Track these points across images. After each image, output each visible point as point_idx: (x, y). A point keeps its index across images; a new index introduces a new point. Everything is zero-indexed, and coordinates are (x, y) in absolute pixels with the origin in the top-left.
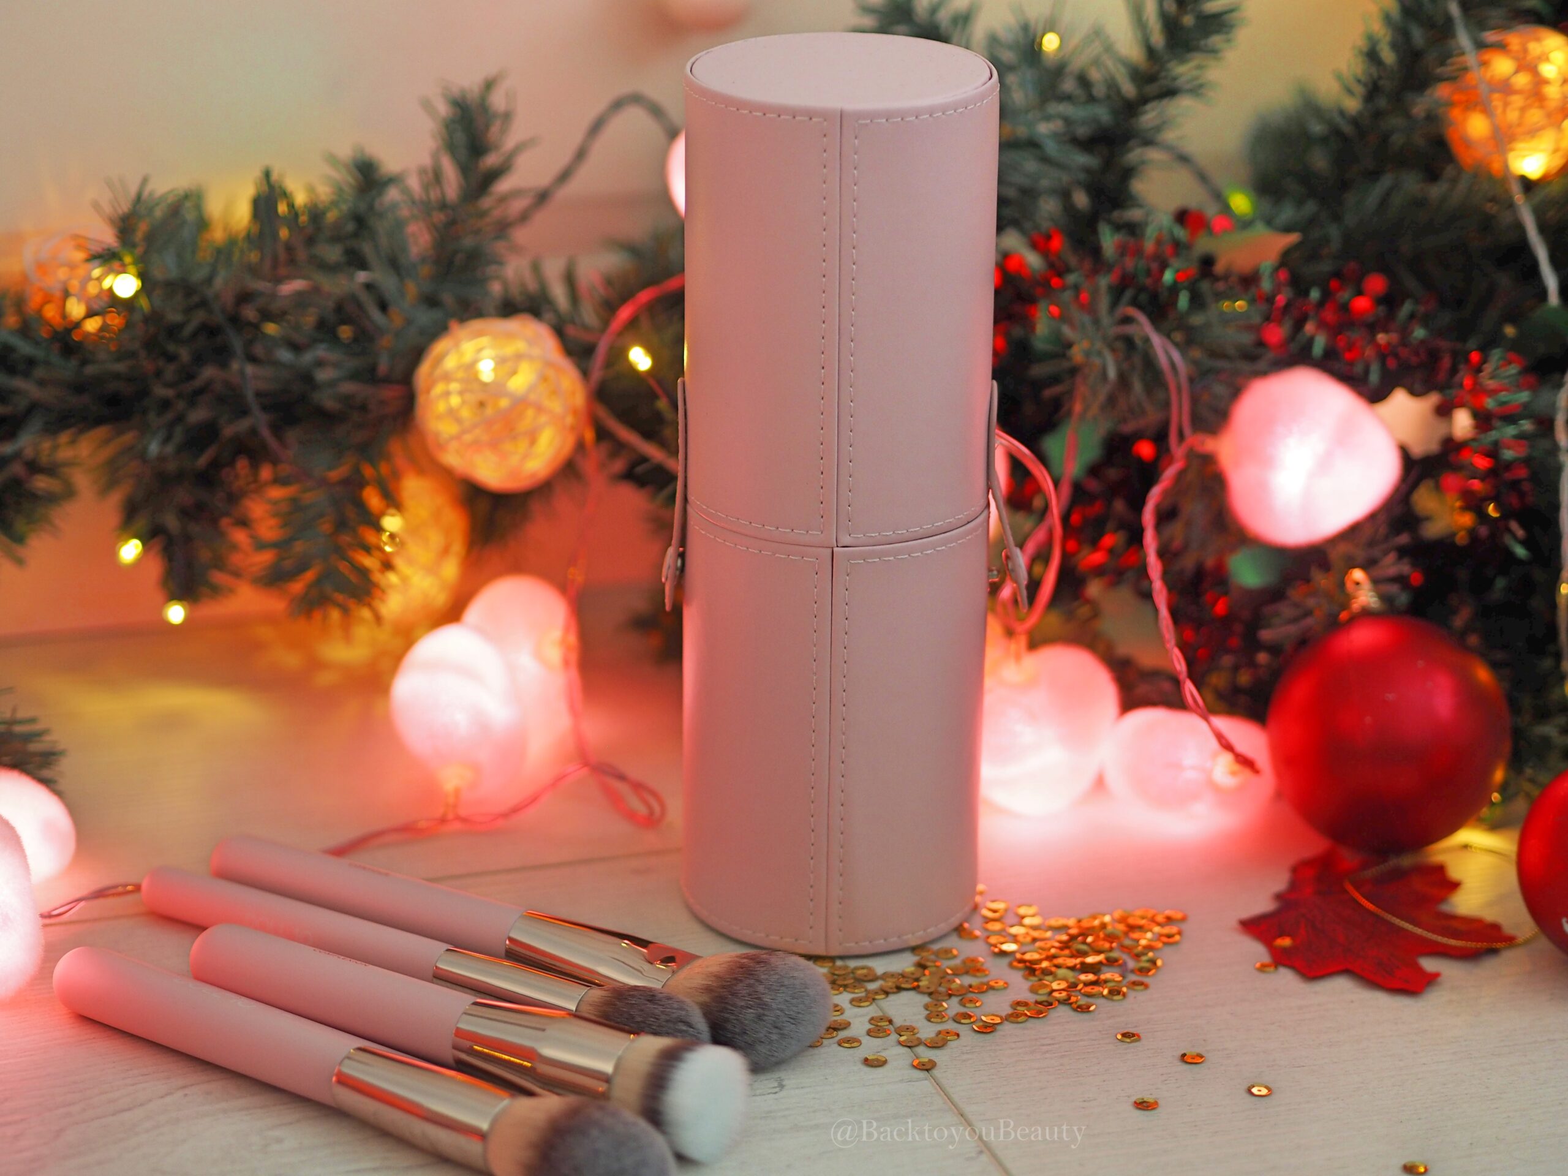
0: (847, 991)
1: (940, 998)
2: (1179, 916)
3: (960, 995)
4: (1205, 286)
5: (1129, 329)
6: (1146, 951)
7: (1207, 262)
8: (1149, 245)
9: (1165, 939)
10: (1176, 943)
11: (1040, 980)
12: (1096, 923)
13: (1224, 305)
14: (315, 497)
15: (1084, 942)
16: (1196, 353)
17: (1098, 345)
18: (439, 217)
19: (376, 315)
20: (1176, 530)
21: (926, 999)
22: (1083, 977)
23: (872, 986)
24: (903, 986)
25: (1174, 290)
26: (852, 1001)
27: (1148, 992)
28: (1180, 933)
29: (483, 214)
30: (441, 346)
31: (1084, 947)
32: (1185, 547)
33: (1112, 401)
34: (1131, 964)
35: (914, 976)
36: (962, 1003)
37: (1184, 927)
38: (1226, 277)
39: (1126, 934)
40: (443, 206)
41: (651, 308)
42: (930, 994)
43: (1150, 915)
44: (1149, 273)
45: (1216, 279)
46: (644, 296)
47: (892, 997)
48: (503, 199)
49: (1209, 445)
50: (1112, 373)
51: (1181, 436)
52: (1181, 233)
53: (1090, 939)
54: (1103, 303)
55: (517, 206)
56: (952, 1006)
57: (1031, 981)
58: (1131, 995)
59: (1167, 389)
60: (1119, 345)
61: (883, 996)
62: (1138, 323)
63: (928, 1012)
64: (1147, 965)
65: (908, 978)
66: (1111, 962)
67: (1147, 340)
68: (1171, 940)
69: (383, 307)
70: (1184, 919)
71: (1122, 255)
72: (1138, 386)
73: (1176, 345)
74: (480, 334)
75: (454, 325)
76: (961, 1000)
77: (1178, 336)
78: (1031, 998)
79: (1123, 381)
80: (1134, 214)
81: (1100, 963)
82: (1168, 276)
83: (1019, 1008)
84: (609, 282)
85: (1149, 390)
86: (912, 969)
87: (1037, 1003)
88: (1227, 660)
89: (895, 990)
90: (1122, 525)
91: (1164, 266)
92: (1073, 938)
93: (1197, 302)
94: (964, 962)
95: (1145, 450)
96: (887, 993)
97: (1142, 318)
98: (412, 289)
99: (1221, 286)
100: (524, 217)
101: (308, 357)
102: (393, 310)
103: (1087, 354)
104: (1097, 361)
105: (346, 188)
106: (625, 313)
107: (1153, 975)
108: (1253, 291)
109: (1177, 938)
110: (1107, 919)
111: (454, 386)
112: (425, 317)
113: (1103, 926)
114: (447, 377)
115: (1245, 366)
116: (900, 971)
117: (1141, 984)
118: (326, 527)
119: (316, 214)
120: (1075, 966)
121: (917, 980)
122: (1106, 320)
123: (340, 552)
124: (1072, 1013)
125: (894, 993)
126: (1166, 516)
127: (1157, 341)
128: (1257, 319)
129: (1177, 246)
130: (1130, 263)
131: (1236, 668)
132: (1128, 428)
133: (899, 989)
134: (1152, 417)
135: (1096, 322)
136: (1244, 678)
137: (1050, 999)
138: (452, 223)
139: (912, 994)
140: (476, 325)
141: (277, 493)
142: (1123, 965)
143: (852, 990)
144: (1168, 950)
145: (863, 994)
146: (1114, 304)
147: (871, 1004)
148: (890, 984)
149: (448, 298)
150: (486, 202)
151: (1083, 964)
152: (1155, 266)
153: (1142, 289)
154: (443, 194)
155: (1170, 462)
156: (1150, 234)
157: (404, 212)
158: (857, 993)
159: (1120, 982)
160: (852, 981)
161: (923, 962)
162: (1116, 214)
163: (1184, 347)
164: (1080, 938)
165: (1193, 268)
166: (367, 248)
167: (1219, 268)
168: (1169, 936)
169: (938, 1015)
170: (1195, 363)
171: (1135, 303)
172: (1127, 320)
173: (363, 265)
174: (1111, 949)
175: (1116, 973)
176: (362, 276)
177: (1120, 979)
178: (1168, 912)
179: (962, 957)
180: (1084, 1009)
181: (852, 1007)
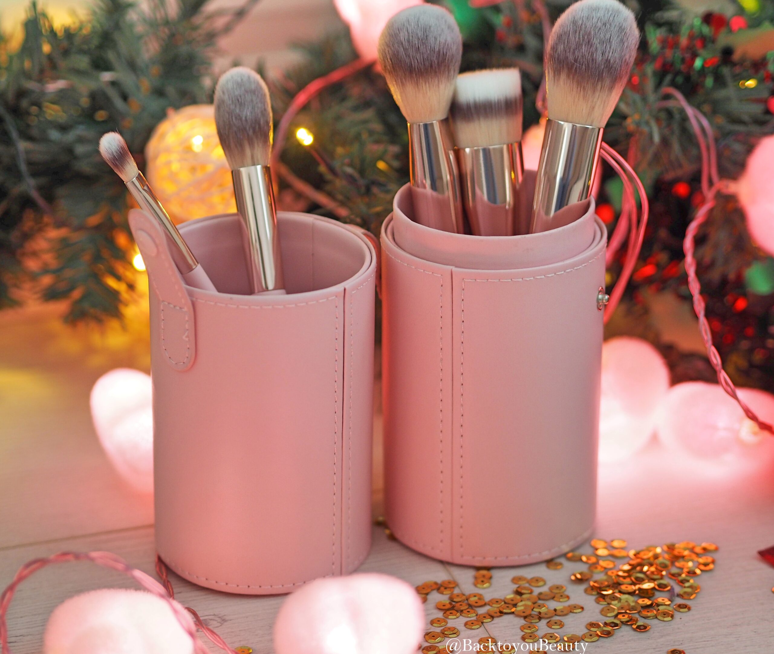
0: (462, 616)
1: (532, 621)
2: (712, 547)
3: (548, 618)
4: (726, 71)
5: (670, 104)
6: (688, 578)
7: (727, 52)
8: (684, 40)
9: (702, 567)
10: (710, 570)
11: (609, 604)
12: (651, 554)
13: (740, 83)
14: (78, 237)
15: (641, 572)
16: (720, 120)
17: (647, 116)
18: (165, 32)
19: (119, 103)
20: (707, 252)
21: (522, 622)
22: (640, 601)
23: (482, 611)
24: (505, 611)
25: (702, 72)
26: (466, 624)
27: (691, 613)
28: (713, 562)
29: (195, 28)
30: (164, 127)
31: (641, 575)
32: (712, 264)
33: (657, 157)
34: (678, 589)
35: (514, 602)
36: (549, 625)
37: (716, 556)
38: (741, 62)
39: (673, 563)
40: (167, 23)
41: (320, 94)
42: (525, 617)
43: (691, 546)
44: (683, 60)
45: (734, 64)
46: (315, 86)
47: (496, 620)
48: (211, 17)
49: (732, 187)
50: (657, 138)
51: (711, 183)
52: (706, 30)
53: (645, 568)
54: (650, 84)
55: (220, 23)
56: (542, 627)
57: (602, 605)
58: (677, 615)
59: (698, 146)
60: (663, 115)
61: (489, 620)
62: (676, 99)
63: (523, 633)
64: (689, 590)
65: (509, 604)
66: (662, 587)
67: (682, 111)
68: (707, 568)
69: (125, 97)
70: (717, 549)
71: (663, 48)
72: (676, 147)
73: (705, 114)
74: (192, 117)
75: (171, 113)
76: (548, 622)
77: (707, 108)
78: (601, 620)
79: (665, 142)
80: (671, 15)
81: (654, 588)
82: (698, 63)
83: (592, 629)
84: (288, 76)
85: (684, 150)
86: (511, 596)
87: (606, 624)
88: (744, 344)
89: (499, 614)
90: (666, 247)
91: (695, 56)
92: (633, 567)
93: (720, 81)
94: (551, 589)
95: (682, 190)
96: (492, 617)
97: (679, 96)
98: (146, 84)
99: (737, 70)
100: (227, 29)
101: (70, 137)
102: (131, 99)
103: (638, 124)
104: (646, 129)
105: (97, 10)
106: (301, 98)
107: (694, 598)
108: (762, 73)
109: (711, 566)
110: (659, 550)
111: (174, 157)
112: (154, 105)
113: (656, 557)
114: (168, 150)
115: (754, 129)
116: (502, 598)
117: (685, 606)
118: (86, 257)
119: (69, 34)
120: (635, 591)
121: (515, 605)
122: (652, 97)
123: (97, 277)
124: (633, 633)
125: (498, 617)
126: (699, 241)
127: (690, 111)
128: (765, 94)
129: (704, 41)
130: (669, 54)
131: (751, 351)
132: (670, 176)
133: (502, 613)
134: (688, 168)
135: (644, 99)
136: (758, 357)
137: (616, 621)
138: (172, 36)
139: (511, 617)
140: (190, 110)
141: (54, 234)
142: (672, 591)
143: (467, 615)
144: (706, 576)
145: (474, 618)
146: (659, 85)
147: (481, 626)
148: (495, 608)
149: (171, 90)
150: (197, 20)
151: (640, 589)
152: (688, 56)
153: (678, 73)
154: (166, 14)
155: (703, 202)
156: (684, 32)
157: (140, 29)
158: (470, 617)
159: (669, 605)
160: (467, 607)
161: (519, 590)
162: (659, 14)
163: (711, 115)
164: (638, 568)
165: (717, 57)
166: (111, 56)
167: (736, 57)
168: (706, 565)
169: (531, 636)
170: (719, 128)
171: (673, 84)
172: (667, 97)
173: (108, 67)
174: (662, 577)
175: (666, 598)
176: (107, 76)
177: (669, 603)
178: (704, 545)
179: (549, 584)
180: (642, 629)
181: (467, 629)
